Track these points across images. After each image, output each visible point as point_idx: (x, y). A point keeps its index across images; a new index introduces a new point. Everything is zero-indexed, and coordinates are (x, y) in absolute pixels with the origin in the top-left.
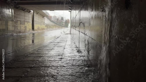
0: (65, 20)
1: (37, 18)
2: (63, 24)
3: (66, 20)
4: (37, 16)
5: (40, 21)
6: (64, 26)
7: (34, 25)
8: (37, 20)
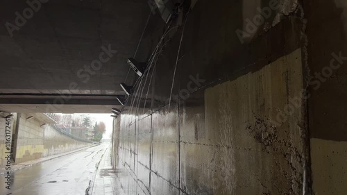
0: (94, 124)
1: (27, 129)
2: (89, 134)
3: (96, 125)
4: (27, 123)
5: (32, 136)
6: (91, 141)
7: (18, 148)
8: (26, 135)
